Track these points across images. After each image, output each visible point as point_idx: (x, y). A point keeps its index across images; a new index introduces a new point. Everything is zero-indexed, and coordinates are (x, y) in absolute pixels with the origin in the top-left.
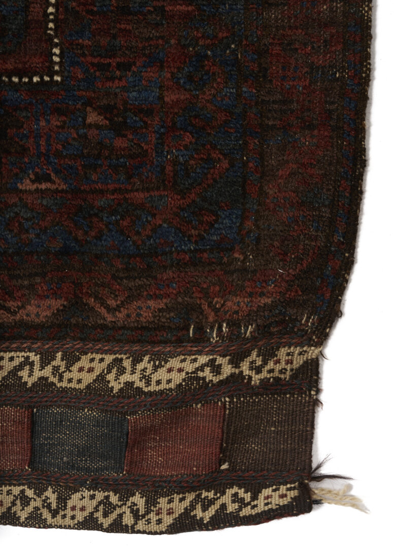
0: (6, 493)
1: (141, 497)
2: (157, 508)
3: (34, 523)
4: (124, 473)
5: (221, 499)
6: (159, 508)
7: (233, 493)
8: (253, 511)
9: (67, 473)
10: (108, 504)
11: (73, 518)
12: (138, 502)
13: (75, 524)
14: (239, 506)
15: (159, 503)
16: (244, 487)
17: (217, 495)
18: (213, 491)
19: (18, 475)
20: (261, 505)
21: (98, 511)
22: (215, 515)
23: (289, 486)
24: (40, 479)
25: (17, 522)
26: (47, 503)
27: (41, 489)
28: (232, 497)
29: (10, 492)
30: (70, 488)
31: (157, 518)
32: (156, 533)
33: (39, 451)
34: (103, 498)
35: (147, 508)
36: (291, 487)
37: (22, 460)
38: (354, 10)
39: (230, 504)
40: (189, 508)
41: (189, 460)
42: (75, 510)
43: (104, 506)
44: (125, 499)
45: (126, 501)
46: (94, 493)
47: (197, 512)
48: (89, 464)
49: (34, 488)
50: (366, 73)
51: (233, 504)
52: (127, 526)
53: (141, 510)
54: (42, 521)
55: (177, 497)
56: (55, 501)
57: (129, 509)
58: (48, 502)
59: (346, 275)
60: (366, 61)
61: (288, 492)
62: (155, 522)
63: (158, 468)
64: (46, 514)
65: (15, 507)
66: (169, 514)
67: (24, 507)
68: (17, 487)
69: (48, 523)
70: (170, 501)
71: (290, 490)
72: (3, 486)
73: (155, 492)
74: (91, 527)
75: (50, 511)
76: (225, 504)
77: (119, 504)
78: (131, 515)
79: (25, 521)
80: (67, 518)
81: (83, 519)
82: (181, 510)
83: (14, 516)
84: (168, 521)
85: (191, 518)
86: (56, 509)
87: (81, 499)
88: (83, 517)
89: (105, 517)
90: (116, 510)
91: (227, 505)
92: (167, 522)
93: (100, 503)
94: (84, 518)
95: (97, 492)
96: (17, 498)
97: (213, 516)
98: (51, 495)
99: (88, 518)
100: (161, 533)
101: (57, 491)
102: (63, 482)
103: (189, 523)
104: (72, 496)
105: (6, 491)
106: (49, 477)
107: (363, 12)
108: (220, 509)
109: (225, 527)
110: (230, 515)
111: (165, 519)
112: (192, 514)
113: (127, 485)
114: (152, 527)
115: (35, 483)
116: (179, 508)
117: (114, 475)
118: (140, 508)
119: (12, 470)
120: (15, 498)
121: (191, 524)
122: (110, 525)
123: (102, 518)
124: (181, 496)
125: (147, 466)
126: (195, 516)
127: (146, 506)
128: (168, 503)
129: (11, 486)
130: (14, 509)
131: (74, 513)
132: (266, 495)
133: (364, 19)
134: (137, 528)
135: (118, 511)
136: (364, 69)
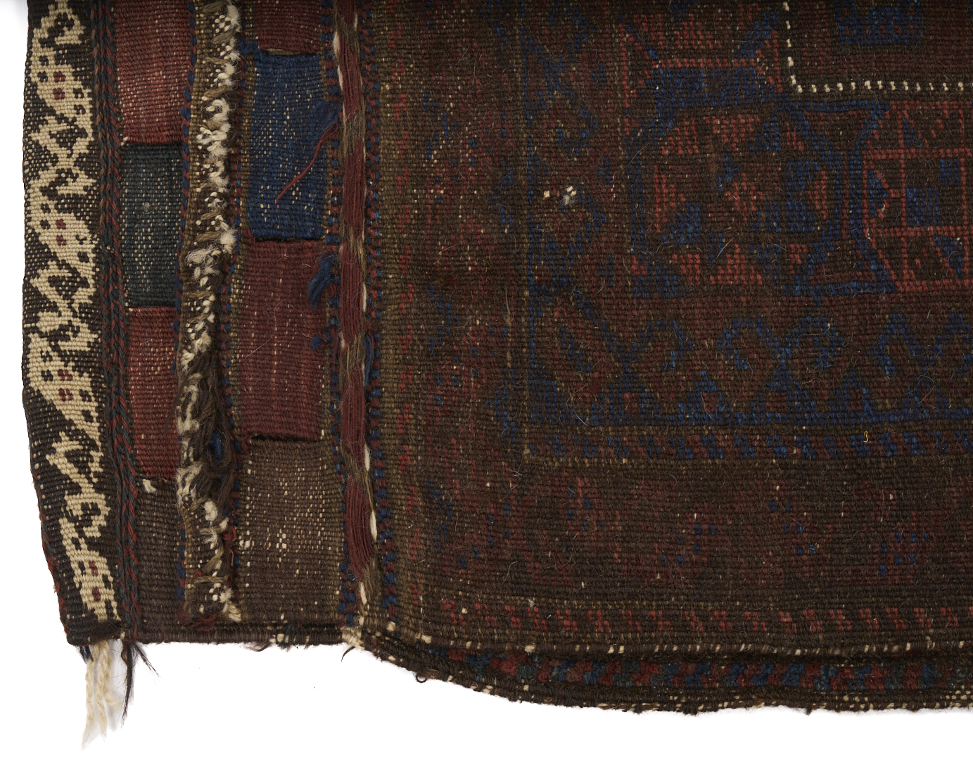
0: (77, 104)
1: (89, 343)
2: (71, 373)
3: (30, 158)
4: (131, 310)
5: (87, 485)
6: (71, 376)
7: (99, 506)
8: (70, 541)
9: (121, 211)
10: (73, 286)
11: (45, 224)
12: (81, 339)
13: (33, 230)
14: (77, 516)
15: (81, 376)
16: (108, 527)
17: (95, 477)
18: (101, 470)
19: (111, 124)
20: (79, 556)
21: (60, 269)
22: (60, 474)
23: (114, 604)
24: (107, 162)
25: (29, 128)
26: (66, 177)
27: (90, 166)
28: (92, 504)
29: (81, 111)
30: (95, 218)
31: (53, 373)
32: (25, 371)
33: (157, 159)
34: (82, 275)
35: (71, 355)
36: (112, 608)
37: (138, 128)
38: (961, 675)
39: (80, 501)
40: (73, 428)
41: (157, 424)
42: (59, 228)
43: (68, 277)
44: (83, 315)
45: (81, 317)
46: (91, 260)
47: (65, 443)
48: (142, 248)
49: (90, 154)
50: (851, 702)
51: (79, 507)
52: (37, 319)
53: (67, 344)
54: (35, 171)
55: (91, 406)
56: (71, 192)
57: (67, 323)
58: (68, 179)
59: (490, 687)
60: (870, 701)
61: (103, 604)
62: (45, 369)
63: (142, 366)
64: (47, 177)
65: (55, 121)
66: (62, 393)
67: (56, 138)
68: (91, 123)
69: (31, 182)
70: (84, 395)
71: (107, 607)
72: (91, 99)
73: (100, 368)
74: (31, 258)
75: (53, 184)
76: (81, 492)
77: (73, 305)
78: (57, 327)
79: (33, 141)
80: (42, 215)
81: (43, 243)
82: (69, 415)
83: (40, 120)
84: (48, 392)
85: (54, 432)
86: (57, 195)
87: (77, 237)
88: (48, 243)
89: (49, 281)
90: (64, 299)
91: (78, 496)
92: (46, 390)
93: (74, 271)
94: (46, 244)
95: (93, 265)
96: (71, 124)
97: (59, 470)
98: (81, 184)
99: (46, 250)
100: (26, 381)
101: (87, 195)
102: (105, 203)
103: (45, 428)
104: (82, 222)
105: (82, 104)
106: (112, 179)
107: (958, 692)
108: (72, 483)
109: (39, 493)
110: (61, 501)
111: (51, 387)
112: (62, 434)
113: (109, 316)
114: (37, 364)
115: (99, 154)
116: (73, 412)
117: (125, 292)
118: (70, 343)
119: (120, 113)
120: (70, 120)
121: (45, 433)
122: (36, 291)
123: (48, 275)
124: (94, 414)
125: (145, 347)
126: (59, 440)
127: (74, 353)
128: (81, 391)
129: (91, 112)
130: (51, 119)
131: (52, 226)
132: (97, 565)
133: (945, 694)
134: (34, 337)
135: (62, 304)
136: (856, 699)
